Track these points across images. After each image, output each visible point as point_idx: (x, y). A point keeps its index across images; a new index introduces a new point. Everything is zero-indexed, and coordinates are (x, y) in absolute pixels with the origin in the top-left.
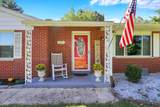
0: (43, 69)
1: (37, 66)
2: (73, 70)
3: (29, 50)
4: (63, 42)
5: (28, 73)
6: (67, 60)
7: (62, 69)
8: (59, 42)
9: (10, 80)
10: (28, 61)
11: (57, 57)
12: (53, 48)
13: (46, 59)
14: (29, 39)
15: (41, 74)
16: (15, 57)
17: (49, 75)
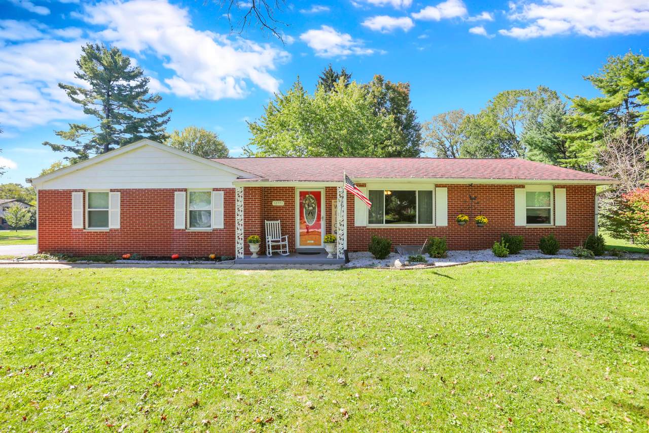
0: (257, 242)
1: (250, 238)
2: (298, 246)
3: (240, 217)
4: (281, 203)
5: (239, 246)
6: (288, 230)
7: (281, 243)
8: (275, 203)
9: (212, 256)
10: (240, 231)
11: (273, 227)
12: (268, 213)
13: (258, 229)
14: (240, 203)
15: (254, 248)
16: (214, 226)
17: (262, 252)
